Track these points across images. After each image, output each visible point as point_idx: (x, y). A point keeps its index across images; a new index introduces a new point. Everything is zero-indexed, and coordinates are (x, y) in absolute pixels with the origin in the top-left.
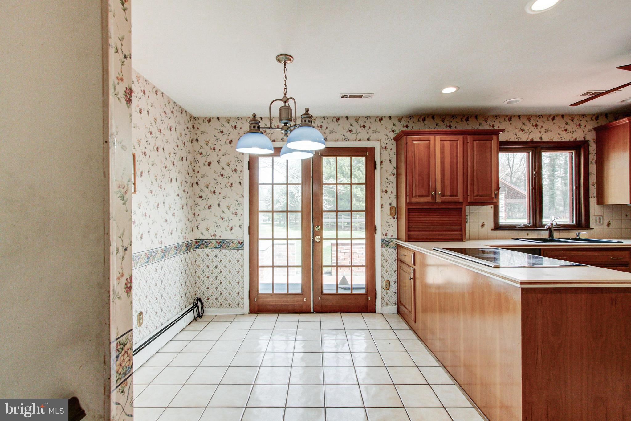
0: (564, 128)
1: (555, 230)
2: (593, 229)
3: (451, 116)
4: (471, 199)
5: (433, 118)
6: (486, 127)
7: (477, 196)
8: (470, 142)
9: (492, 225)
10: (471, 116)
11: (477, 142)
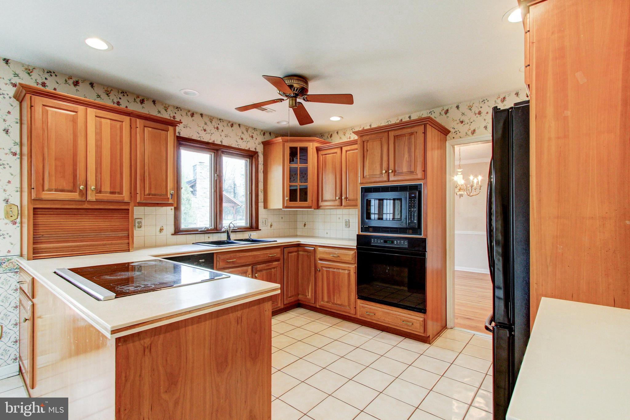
0: (240, 136)
1: (232, 232)
2: (261, 230)
3: (120, 92)
4: (141, 198)
5: (92, 85)
6: (166, 115)
7: (149, 195)
8: (140, 128)
9: (172, 229)
10: (148, 99)
11: (150, 129)
